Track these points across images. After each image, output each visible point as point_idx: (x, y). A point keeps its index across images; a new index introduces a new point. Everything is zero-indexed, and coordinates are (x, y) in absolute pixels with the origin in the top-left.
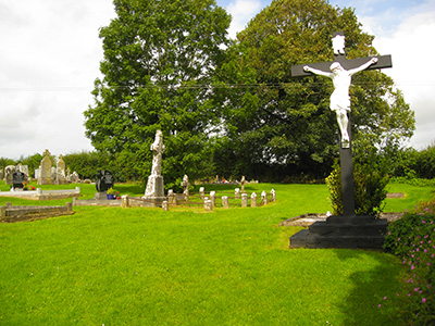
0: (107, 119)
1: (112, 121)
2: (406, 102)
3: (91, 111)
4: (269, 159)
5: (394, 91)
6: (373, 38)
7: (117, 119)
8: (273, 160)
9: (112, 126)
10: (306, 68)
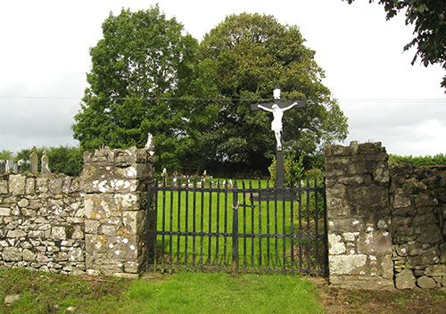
0: (95, 122)
1: (99, 124)
2: (341, 109)
3: (81, 115)
4: (221, 157)
5: (331, 100)
6: (314, 52)
7: (102, 122)
8: (225, 158)
9: (99, 127)
10: (259, 106)
